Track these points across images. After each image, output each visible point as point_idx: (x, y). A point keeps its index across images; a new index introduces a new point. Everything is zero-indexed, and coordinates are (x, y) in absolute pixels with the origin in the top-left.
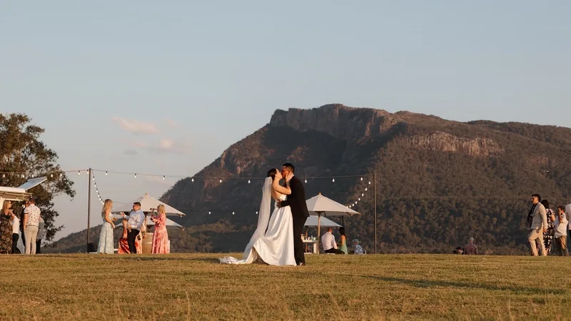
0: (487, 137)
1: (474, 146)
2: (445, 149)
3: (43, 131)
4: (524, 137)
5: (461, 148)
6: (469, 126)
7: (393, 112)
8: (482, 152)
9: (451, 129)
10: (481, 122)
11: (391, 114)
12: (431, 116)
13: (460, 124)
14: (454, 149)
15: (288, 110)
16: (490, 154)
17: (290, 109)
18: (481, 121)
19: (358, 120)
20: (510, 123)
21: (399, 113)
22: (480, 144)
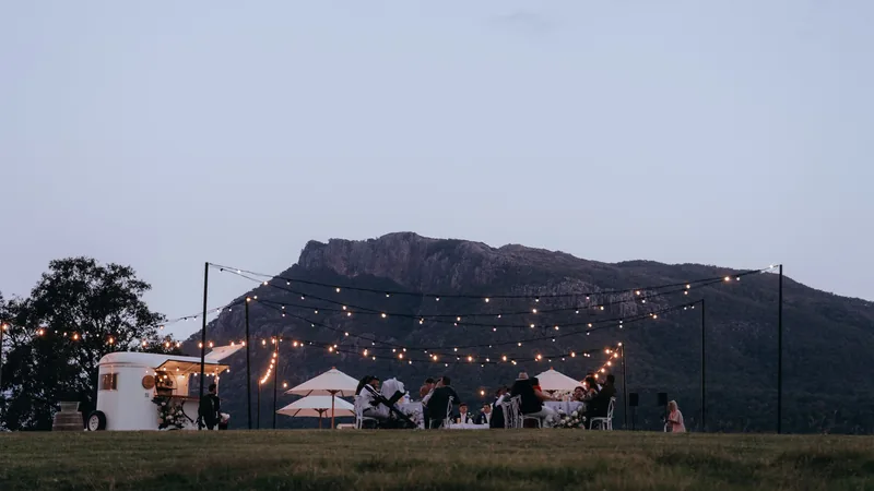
1: (628, 302)
2: (581, 305)
3: (148, 287)
4: (709, 288)
5: (606, 304)
6: (620, 270)
8: (640, 312)
9: (590, 274)
10: (639, 264)
11: (493, 249)
13: (604, 266)
14: (595, 306)
15: (327, 242)
17: (331, 240)
18: (640, 261)
19: (440, 259)
20: (686, 265)
21: (508, 248)
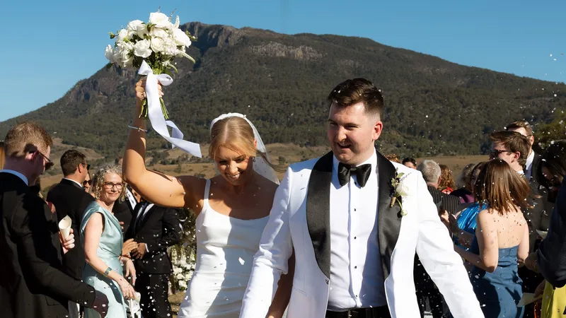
0: (308, 46)
1: (299, 53)
2: (278, 55)
4: (336, 45)
5: (288, 54)
6: (295, 38)
7: (239, 28)
8: (304, 57)
9: (282, 39)
10: (304, 34)
11: (237, 29)
12: (268, 31)
13: (288, 36)
14: (284, 55)
16: (310, 58)
21: (244, 29)
22: (304, 51)
